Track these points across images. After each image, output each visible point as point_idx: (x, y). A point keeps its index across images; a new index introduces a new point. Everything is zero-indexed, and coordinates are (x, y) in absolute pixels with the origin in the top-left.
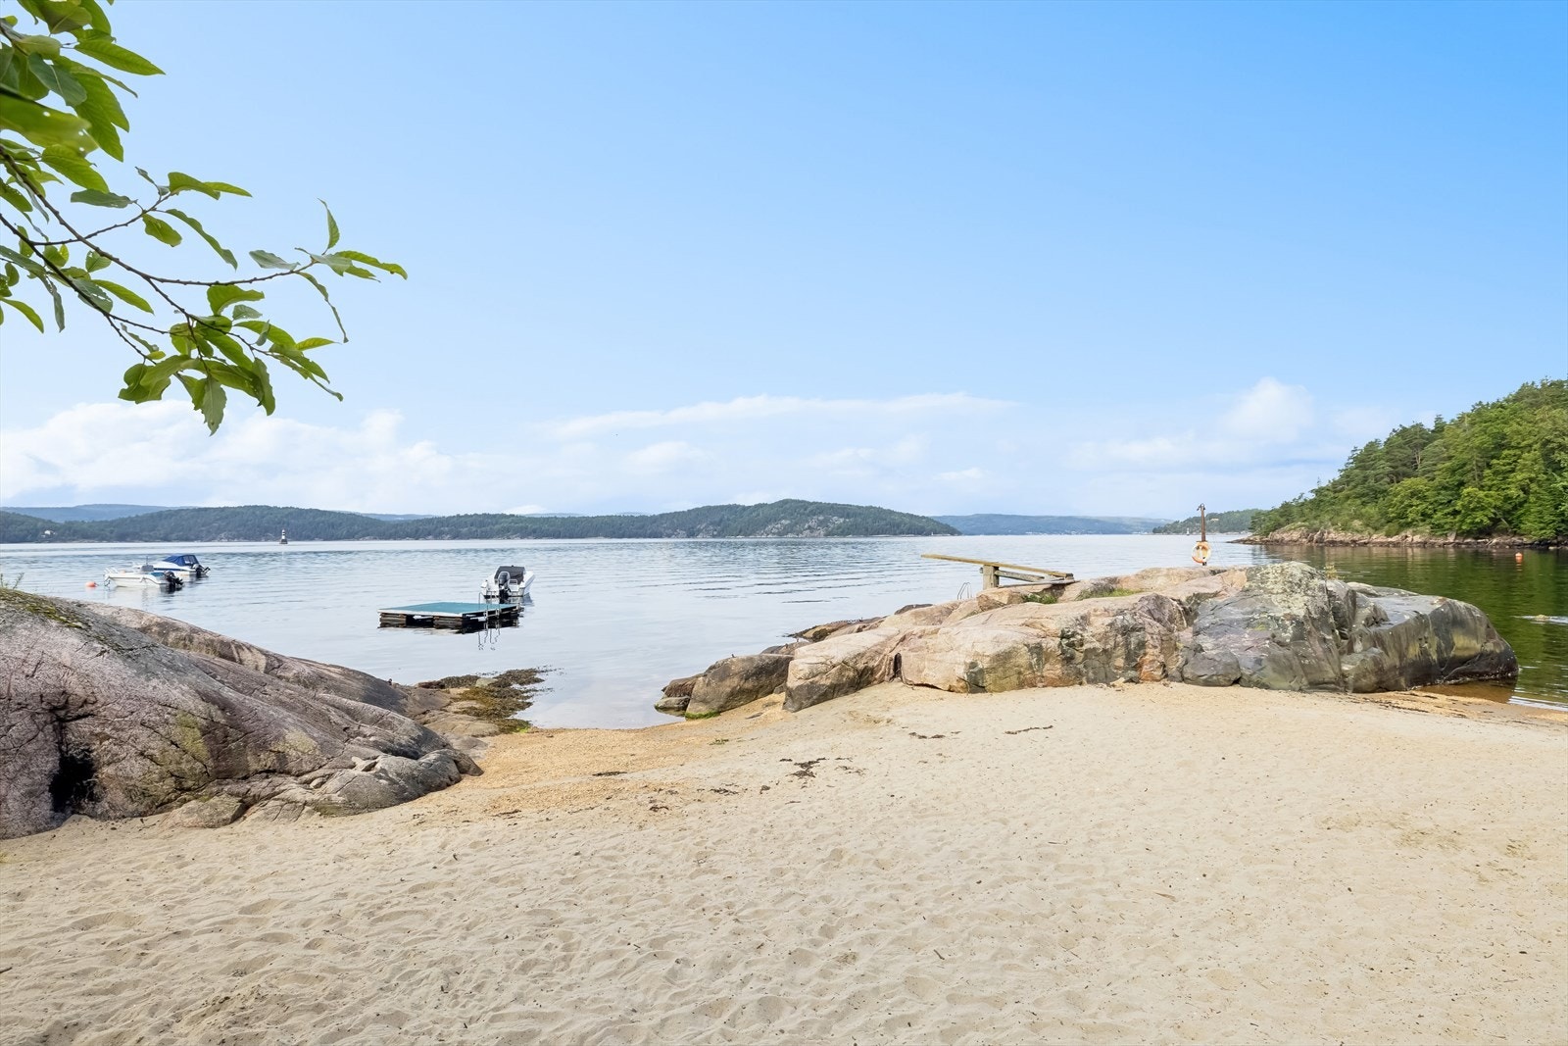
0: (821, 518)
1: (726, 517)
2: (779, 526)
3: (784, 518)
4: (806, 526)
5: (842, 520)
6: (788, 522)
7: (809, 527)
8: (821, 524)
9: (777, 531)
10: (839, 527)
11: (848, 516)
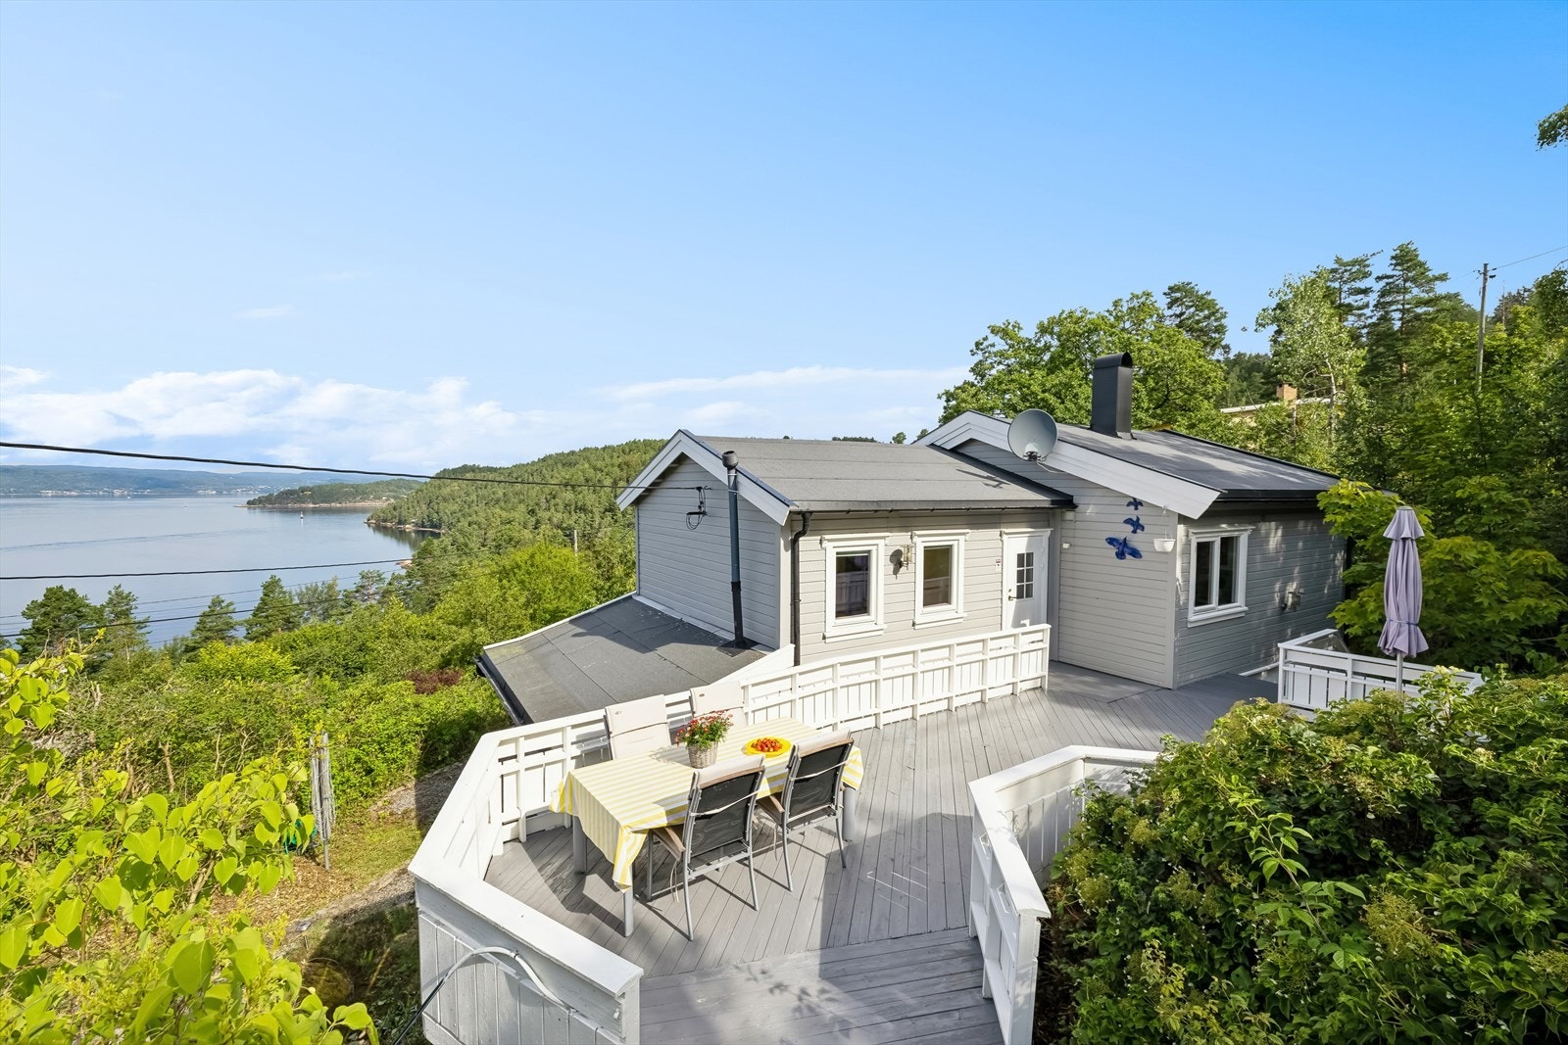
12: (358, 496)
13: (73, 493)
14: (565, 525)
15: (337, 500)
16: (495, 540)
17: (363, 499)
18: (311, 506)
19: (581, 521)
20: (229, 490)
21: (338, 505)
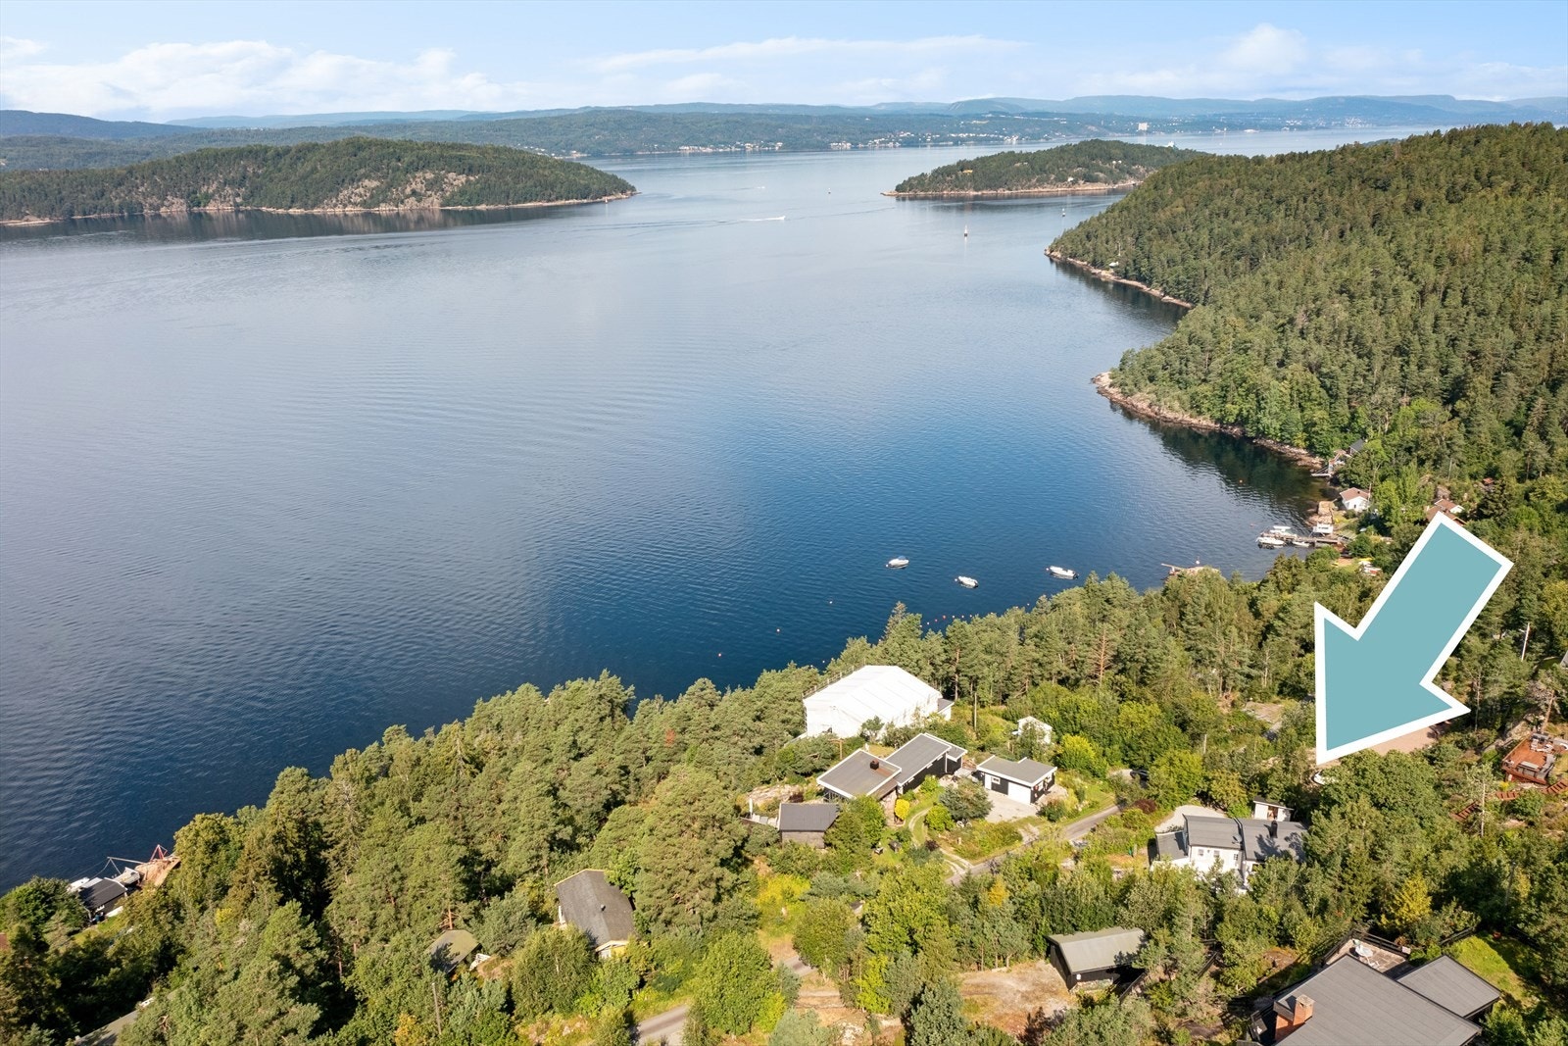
0: (429, 176)
1: (250, 170)
2: (361, 190)
3: (367, 176)
4: (408, 191)
5: (463, 178)
6: (375, 184)
7: (414, 193)
8: (431, 185)
9: (359, 200)
10: (462, 192)
11: (470, 171)
12: (1034, 177)
13: (709, 150)
14: (1324, 370)
15: (1006, 184)
16: (1221, 375)
17: (1041, 183)
18: (973, 193)
19: (1350, 368)
20: (865, 142)
21: (1007, 192)
